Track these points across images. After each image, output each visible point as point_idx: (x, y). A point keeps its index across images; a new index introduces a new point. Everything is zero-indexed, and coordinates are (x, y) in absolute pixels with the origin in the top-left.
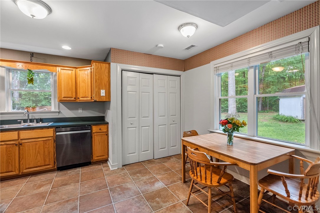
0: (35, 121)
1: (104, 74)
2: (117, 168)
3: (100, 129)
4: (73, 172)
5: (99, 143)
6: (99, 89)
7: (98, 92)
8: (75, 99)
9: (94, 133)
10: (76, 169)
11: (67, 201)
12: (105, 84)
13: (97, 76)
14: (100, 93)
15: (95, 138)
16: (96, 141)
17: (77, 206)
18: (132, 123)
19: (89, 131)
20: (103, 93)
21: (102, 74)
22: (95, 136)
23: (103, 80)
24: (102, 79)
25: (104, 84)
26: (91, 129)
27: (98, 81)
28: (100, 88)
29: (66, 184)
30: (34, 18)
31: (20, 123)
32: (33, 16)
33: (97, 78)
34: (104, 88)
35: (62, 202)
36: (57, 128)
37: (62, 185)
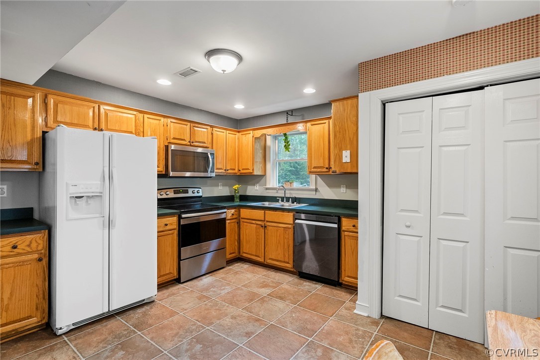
0: (290, 200)
1: (349, 120)
2: (366, 315)
3: (354, 226)
4: (309, 286)
5: (352, 253)
6: (340, 150)
7: (339, 155)
8: (327, 170)
9: (344, 231)
10: (317, 284)
11: (256, 321)
12: (350, 139)
13: (338, 127)
14: (341, 157)
15: (347, 242)
16: (347, 246)
17: (254, 334)
18: (408, 224)
19: (336, 226)
20: (346, 156)
21: (346, 121)
22: (346, 238)
23: (347, 131)
24: (345, 130)
25: (348, 139)
26: (339, 223)
27: (338, 135)
28: (341, 148)
29: (281, 298)
30: (225, 72)
31: (278, 201)
32: (224, 71)
33: (338, 129)
34: (349, 147)
35: (253, 317)
36: (297, 213)
37: (280, 297)
